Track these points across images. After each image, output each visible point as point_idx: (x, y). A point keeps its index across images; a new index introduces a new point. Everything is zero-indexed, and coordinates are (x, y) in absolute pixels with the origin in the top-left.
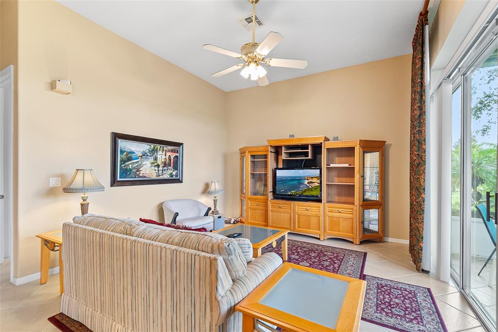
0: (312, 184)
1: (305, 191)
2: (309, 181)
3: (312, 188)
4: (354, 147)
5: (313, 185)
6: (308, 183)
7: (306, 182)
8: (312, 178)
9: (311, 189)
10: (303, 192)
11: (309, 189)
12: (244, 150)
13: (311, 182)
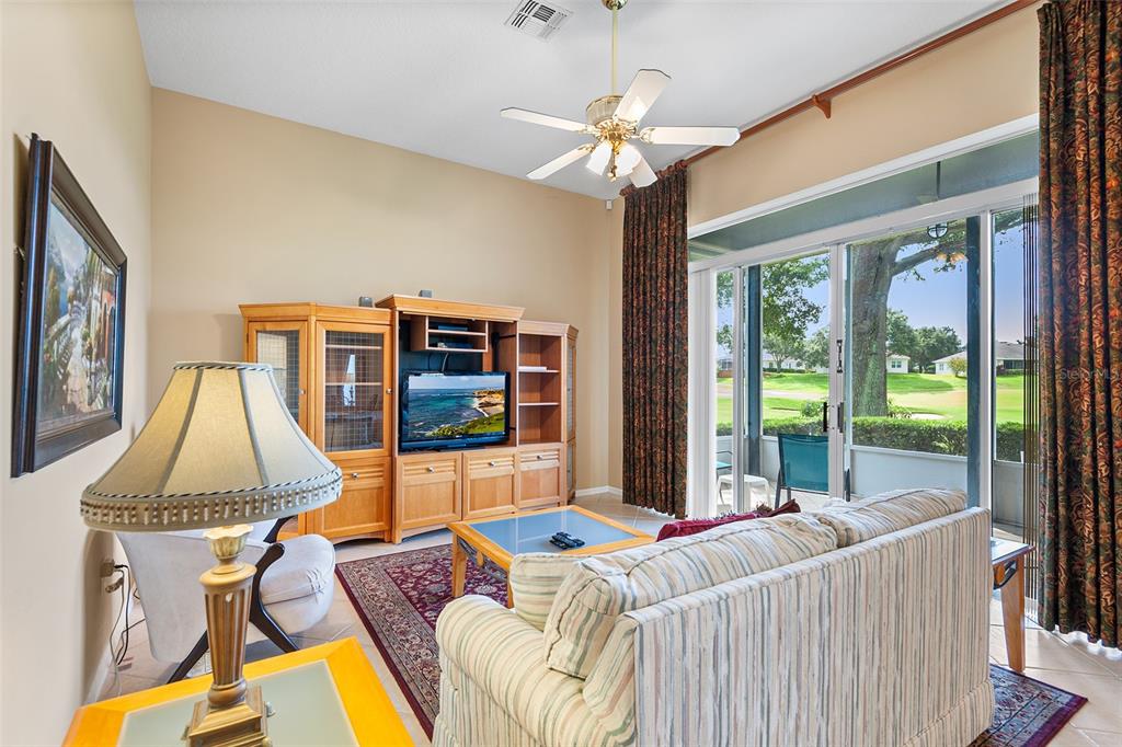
0: (489, 409)
1: (474, 426)
2: (483, 400)
3: (491, 417)
4: (558, 338)
5: (493, 410)
6: (482, 405)
7: (476, 403)
8: (491, 393)
9: (489, 421)
10: (469, 427)
11: (482, 421)
12: (291, 312)
13: (489, 404)
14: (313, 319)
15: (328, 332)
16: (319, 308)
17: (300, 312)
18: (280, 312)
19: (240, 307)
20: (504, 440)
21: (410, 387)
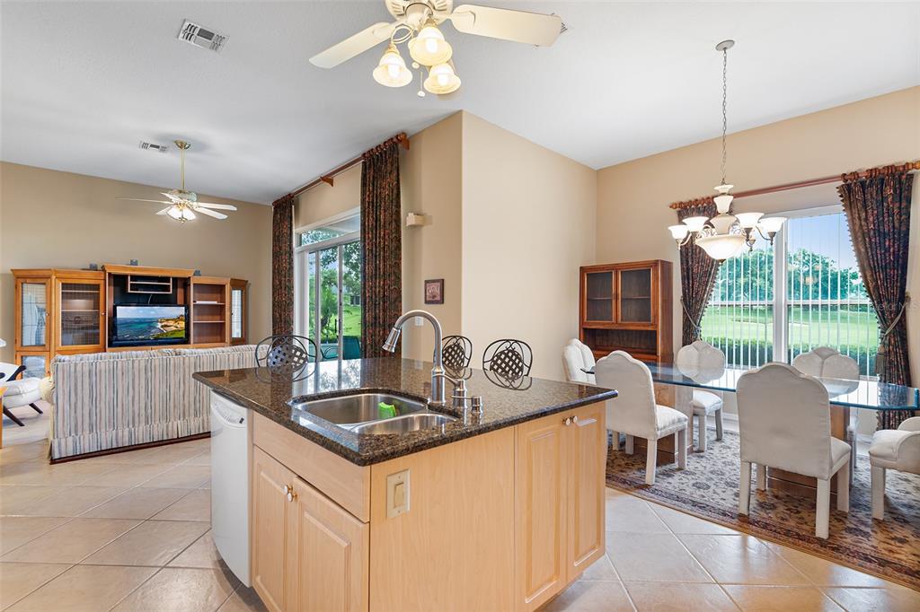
0: (167, 328)
2: (163, 324)
4: (224, 286)
5: (169, 329)
6: (162, 327)
7: (159, 325)
8: (168, 320)
12: (41, 273)
13: (166, 326)
14: (54, 277)
15: (63, 284)
16: (56, 272)
17: (46, 273)
18: (35, 273)
19: (12, 270)
20: (185, 341)
21: (118, 316)
